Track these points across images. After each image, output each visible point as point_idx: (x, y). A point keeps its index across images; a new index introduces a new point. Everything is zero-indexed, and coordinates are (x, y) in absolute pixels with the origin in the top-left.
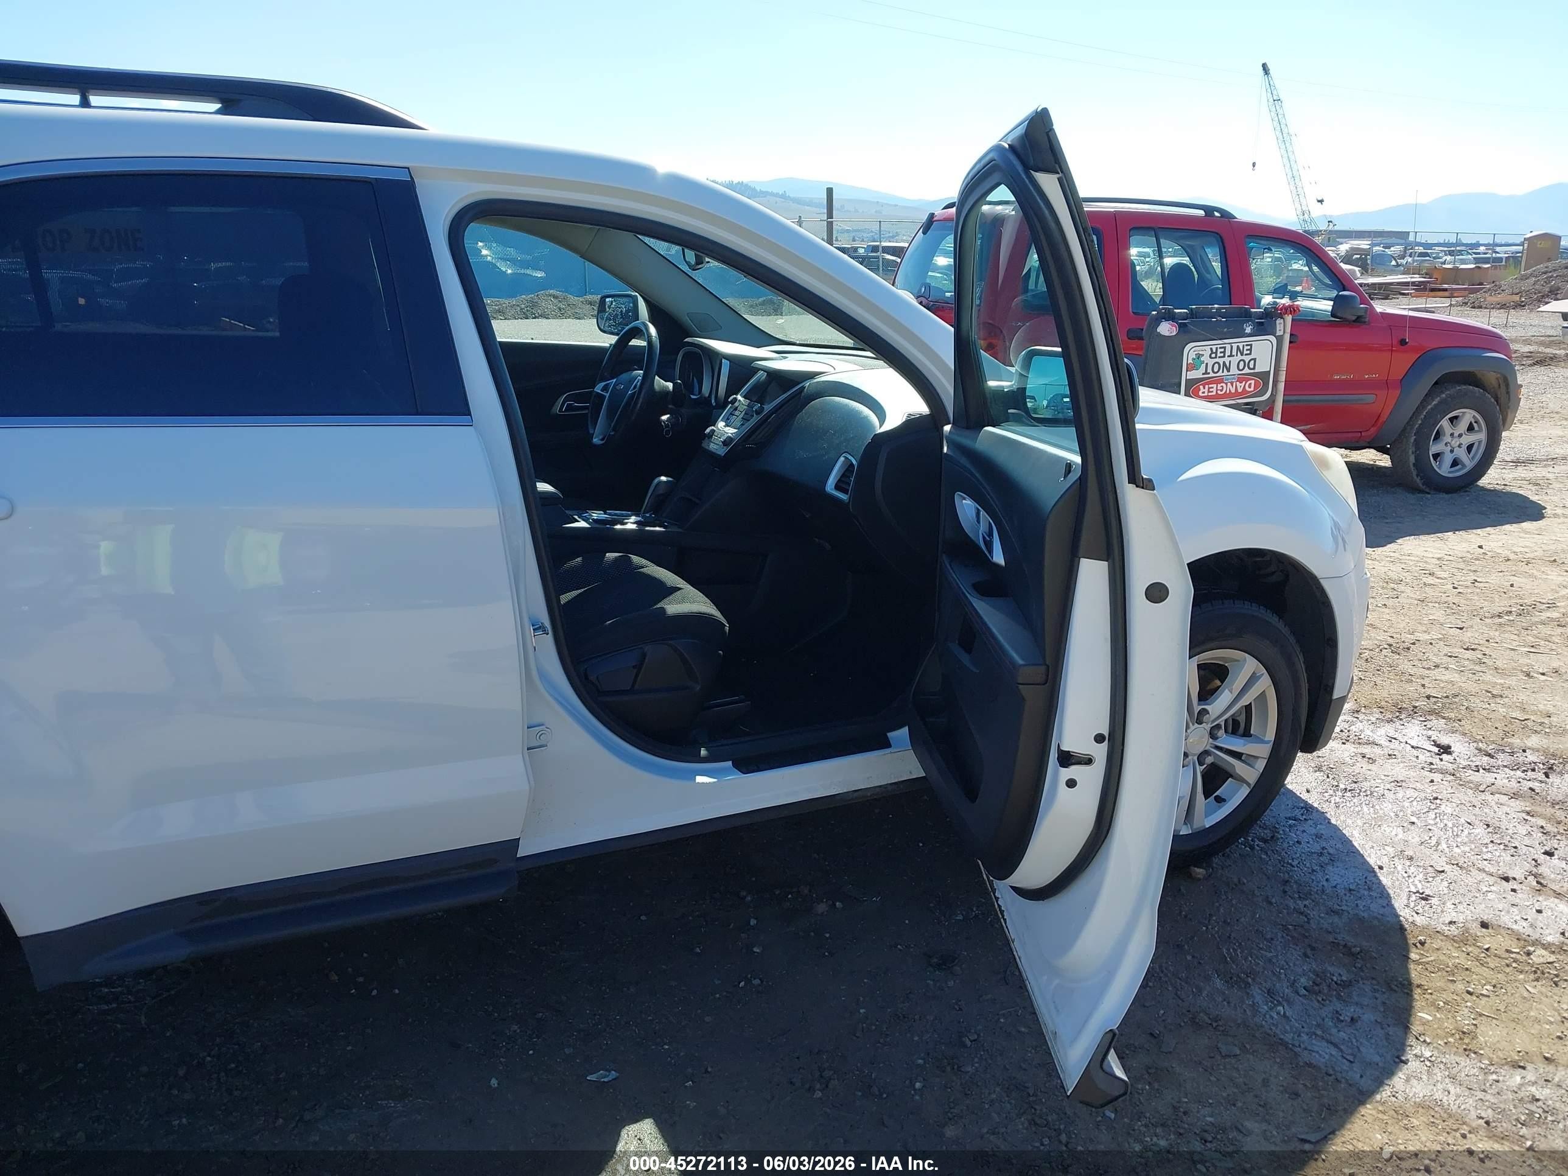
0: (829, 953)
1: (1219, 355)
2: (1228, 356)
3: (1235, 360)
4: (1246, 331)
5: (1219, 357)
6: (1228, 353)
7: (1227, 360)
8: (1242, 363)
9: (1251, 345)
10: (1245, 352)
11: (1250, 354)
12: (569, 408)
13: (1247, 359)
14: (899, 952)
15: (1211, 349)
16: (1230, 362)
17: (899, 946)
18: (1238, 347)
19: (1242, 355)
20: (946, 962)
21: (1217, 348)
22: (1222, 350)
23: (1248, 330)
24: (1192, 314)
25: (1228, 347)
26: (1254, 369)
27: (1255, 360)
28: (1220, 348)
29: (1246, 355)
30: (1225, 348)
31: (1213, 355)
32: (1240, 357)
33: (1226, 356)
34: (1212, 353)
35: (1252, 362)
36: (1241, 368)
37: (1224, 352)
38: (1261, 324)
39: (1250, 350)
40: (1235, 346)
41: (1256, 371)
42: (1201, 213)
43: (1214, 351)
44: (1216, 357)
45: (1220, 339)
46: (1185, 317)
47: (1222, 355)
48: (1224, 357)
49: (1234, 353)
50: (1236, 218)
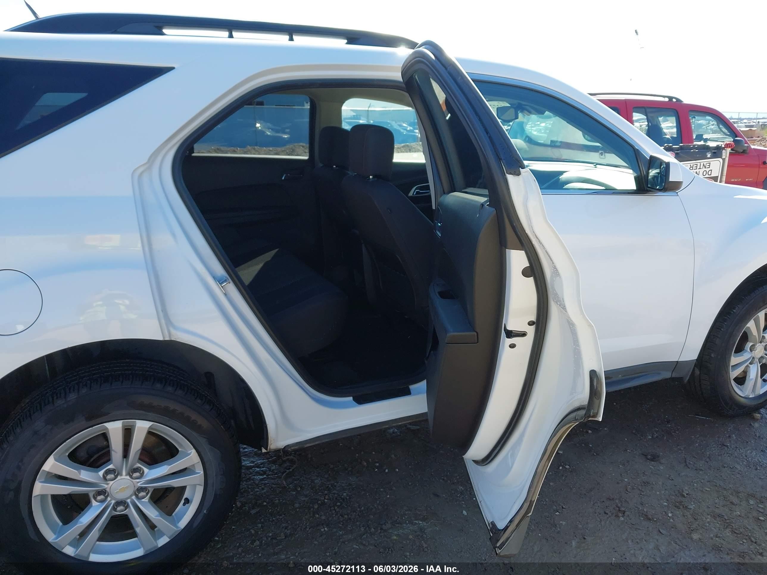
0: (596, 454)
1: (694, 168)
2: (699, 169)
3: (702, 171)
4: (708, 156)
5: (694, 169)
6: (698, 167)
7: (698, 170)
8: (705, 172)
9: (710, 163)
10: (707, 167)
11: (709, 168)
12: (417, 193)
13: (707, 170)
14: (628, 453)
15: (691, 165)
16: (699, 172)
17: (628, 451)
18: (704, 164)
19: (705, 168)
20: (654, 458)
21: (693, 165)
22: (696, 166)
23: (709, 156)
24: (681, 148)
25: (699, 164)
26: (711, 175)
27: (711, 170)
28: (695, 165)
29: (707, 168)
30: (697, 165)
31: (691, 168)
32: (704, 169)
33: (698, 168)
34: (691, 167)
35: (710, 171)
36: (704, 174)
37: (697, 167)
38: (715, 153)
39: (709, 165)
40: (702, 164)
41: (712, 176)
42: (667, 100)
43: (692, 166)
44: (692, 169)
45: (695, 160)
46: (678, 149)
47: (696, 168)
48: (696, 169)
49: (701, 167)
50: (683, 102)
